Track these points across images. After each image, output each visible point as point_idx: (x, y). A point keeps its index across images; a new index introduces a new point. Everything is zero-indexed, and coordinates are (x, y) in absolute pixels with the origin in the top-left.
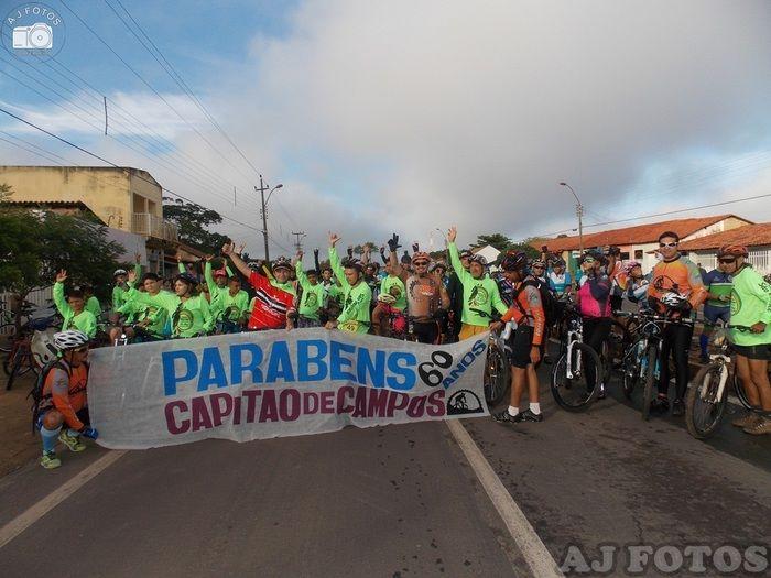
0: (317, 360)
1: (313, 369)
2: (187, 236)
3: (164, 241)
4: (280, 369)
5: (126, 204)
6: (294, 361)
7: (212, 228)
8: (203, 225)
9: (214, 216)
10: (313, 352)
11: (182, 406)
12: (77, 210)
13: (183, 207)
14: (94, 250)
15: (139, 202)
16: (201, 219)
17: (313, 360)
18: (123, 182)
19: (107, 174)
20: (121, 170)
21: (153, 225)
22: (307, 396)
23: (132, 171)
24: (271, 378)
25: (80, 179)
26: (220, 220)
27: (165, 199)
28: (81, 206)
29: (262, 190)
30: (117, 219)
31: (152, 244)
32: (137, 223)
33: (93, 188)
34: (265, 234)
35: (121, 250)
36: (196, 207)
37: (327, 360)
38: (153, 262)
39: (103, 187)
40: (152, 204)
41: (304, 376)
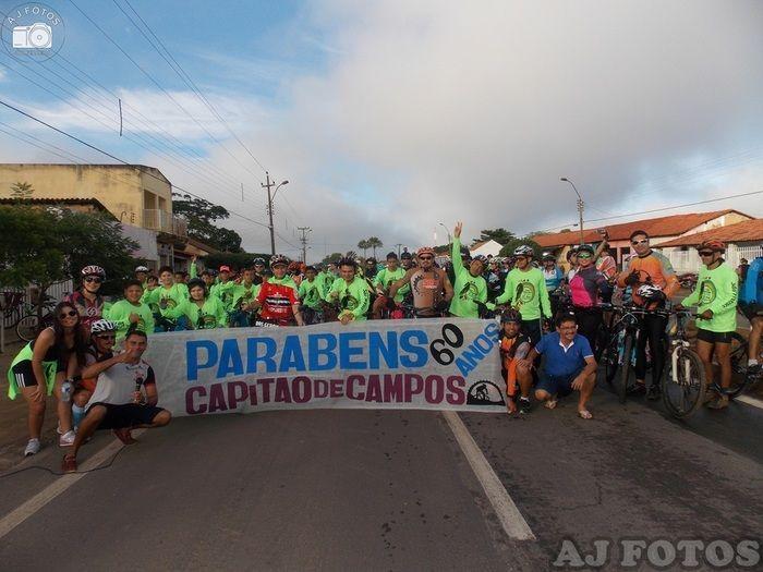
0: (327, 352)
1: (323, 360)
2: (195, 231)
3: (174, 237)
4: (292, 360)
5: (137, 201)
6: (305, 352)
7: (219, 223)
8: (211, 221)
9: (221, 212)
10: (323, 344)
11: (202, 391)
12: (92, 207)
13: (191, 202)
14: (111, 246)
15: (149, 198)
16: (208, 214)
17: (323, 352)
18: (135, 179)
19: (118, 172)
20: (132, 167)
21: (164, 220)
22: (317, 382)
23: (143, 169)
24: (284, 368)
25: (93, 177)
26: (227, 214)
27: (174, 194)
28: (94, 203)
29: (268, 186)
30: (129, 215)
31: (162, 239)
32: (148, 218)
33: (106, 185)
34: (271, 229)
35: (136, 246)
36: (204, 203)
37: (337, 351)
38: (163, 256)
39: (115, 184)
40: (162, 200)
41: (314, 366)
